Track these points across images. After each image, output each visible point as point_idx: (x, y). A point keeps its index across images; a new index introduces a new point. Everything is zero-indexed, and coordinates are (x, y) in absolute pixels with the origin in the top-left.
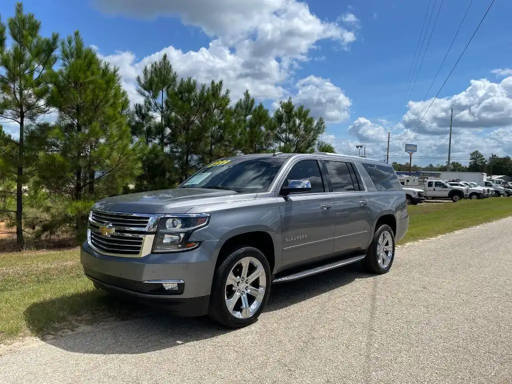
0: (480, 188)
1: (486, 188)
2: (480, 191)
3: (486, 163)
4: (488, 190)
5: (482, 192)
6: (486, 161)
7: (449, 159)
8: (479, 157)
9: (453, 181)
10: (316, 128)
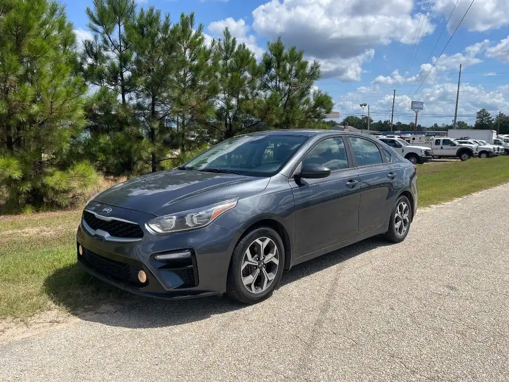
0: (490, 147)
1: (496, 147)
2: (490, 149)
3: (493, 122)
4: (498, 148)
5: (492, 151)
6: (493, 120)
7: (456, 117)
8: (486, 116)
9: (461, 139)
10: (311, 74)
